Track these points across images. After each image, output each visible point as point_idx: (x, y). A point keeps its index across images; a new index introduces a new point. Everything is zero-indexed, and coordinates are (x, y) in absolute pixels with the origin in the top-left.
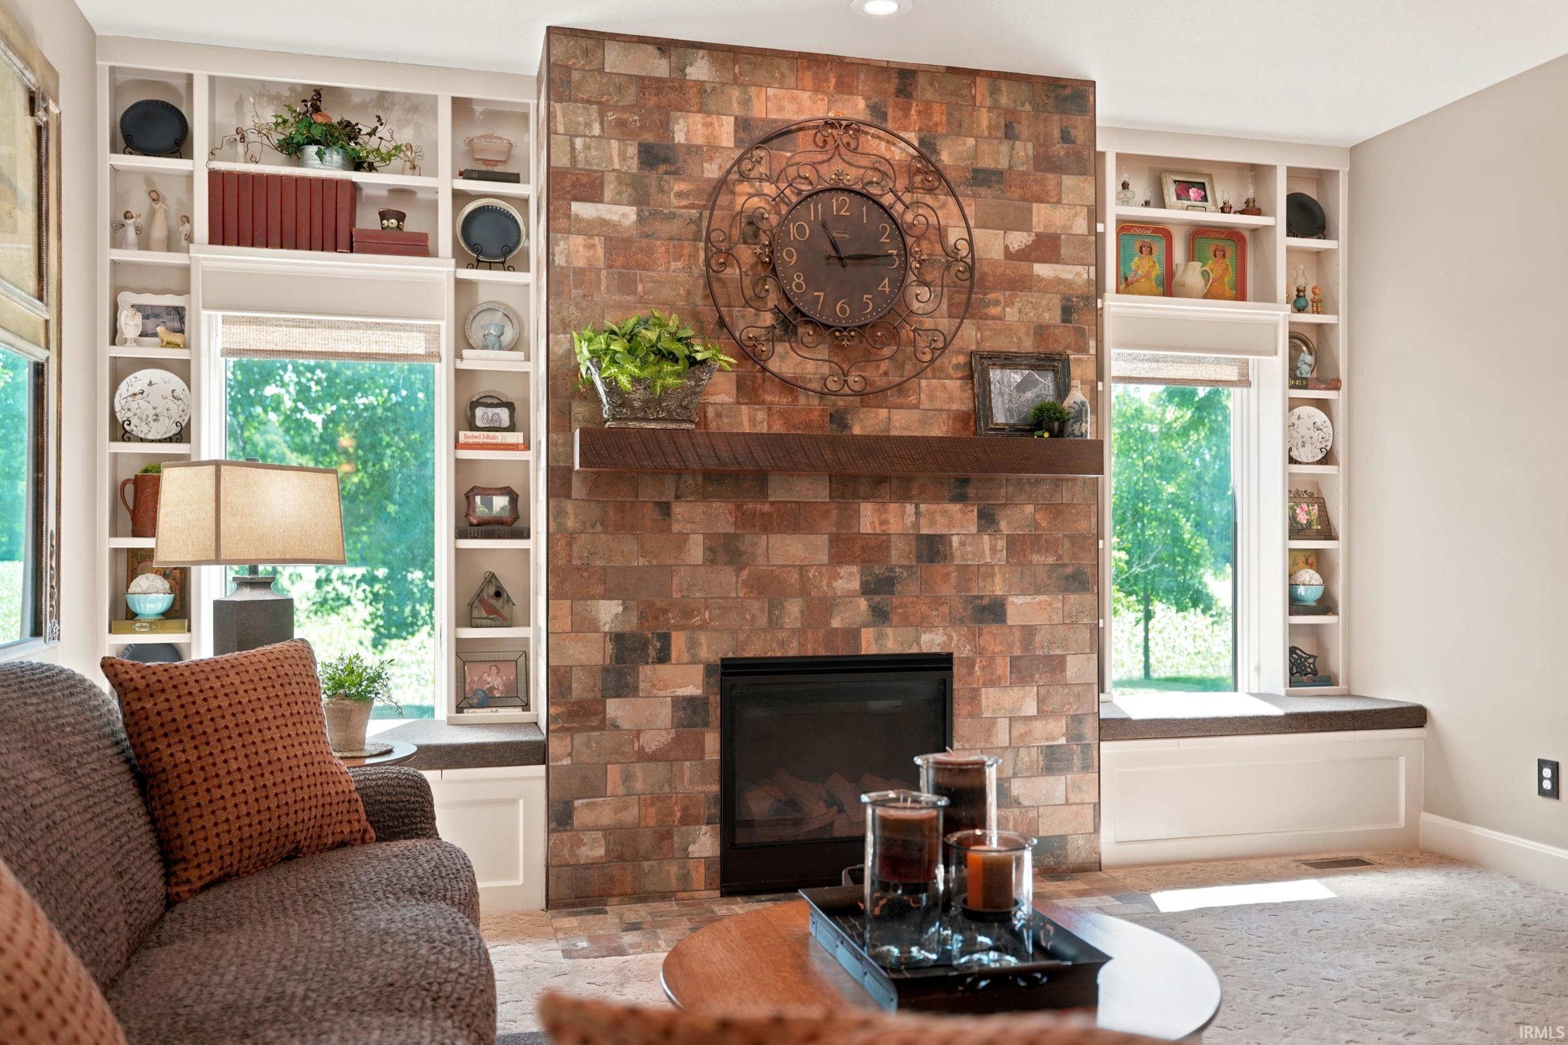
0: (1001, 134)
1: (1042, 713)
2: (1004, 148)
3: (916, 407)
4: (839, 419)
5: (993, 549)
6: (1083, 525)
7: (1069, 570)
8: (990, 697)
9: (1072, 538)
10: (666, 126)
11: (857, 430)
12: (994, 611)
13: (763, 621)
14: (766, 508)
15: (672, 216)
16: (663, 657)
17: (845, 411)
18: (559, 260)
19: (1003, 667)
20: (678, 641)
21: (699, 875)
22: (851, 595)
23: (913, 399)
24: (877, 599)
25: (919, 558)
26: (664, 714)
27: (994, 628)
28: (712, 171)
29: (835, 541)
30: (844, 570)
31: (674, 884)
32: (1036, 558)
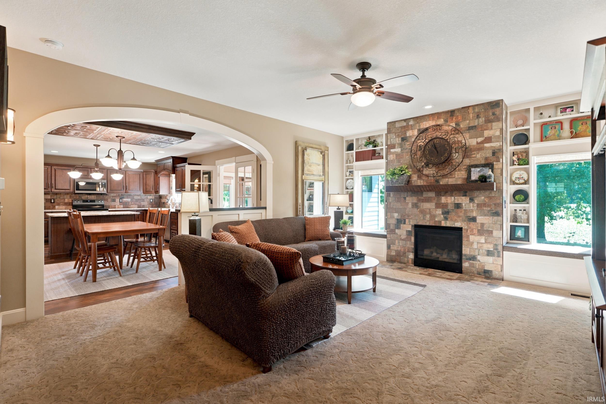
0: (476, 118)
1: (486, 242)
2: (477, 121)
3: (454, 177)
4: (437, 181)
5: (473, 206)
6: (498, 201)
7: (494, 211)
8: (472, 238)
9: (495, 204)
10: (406, 134)
11: (441, 183)
12: (474, 219)
13: (422, 218)
14: (423, 198)
15: (407, 149)
16: (405, 223)
17: (439, 179)
18: (389, 159)
19: (475, 231)
20: (407, 221)
21: (410, 261)
22: (439, 214)
23: (454, 176)
24: (445, 215)
25: (455, 208)
26: (405, 233)
27: (473, 223)
28: (413, 140)
29: (436, 204)
30: (438, 210)
31: (406, 262)
32: (484, 208)
